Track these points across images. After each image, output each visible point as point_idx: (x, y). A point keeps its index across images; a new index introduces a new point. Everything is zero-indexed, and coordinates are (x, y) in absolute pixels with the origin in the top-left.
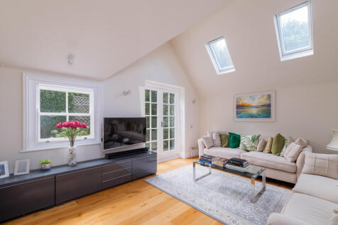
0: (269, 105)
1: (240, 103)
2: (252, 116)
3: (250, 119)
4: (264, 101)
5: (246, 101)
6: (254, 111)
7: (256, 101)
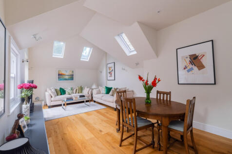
0: (73, 75)
1: (60, 73)
2: (66, 79)
3: (65, 81)
4: (71, 73)
5: (63, 72)
6: (67, 77)
7: (67, 73)
